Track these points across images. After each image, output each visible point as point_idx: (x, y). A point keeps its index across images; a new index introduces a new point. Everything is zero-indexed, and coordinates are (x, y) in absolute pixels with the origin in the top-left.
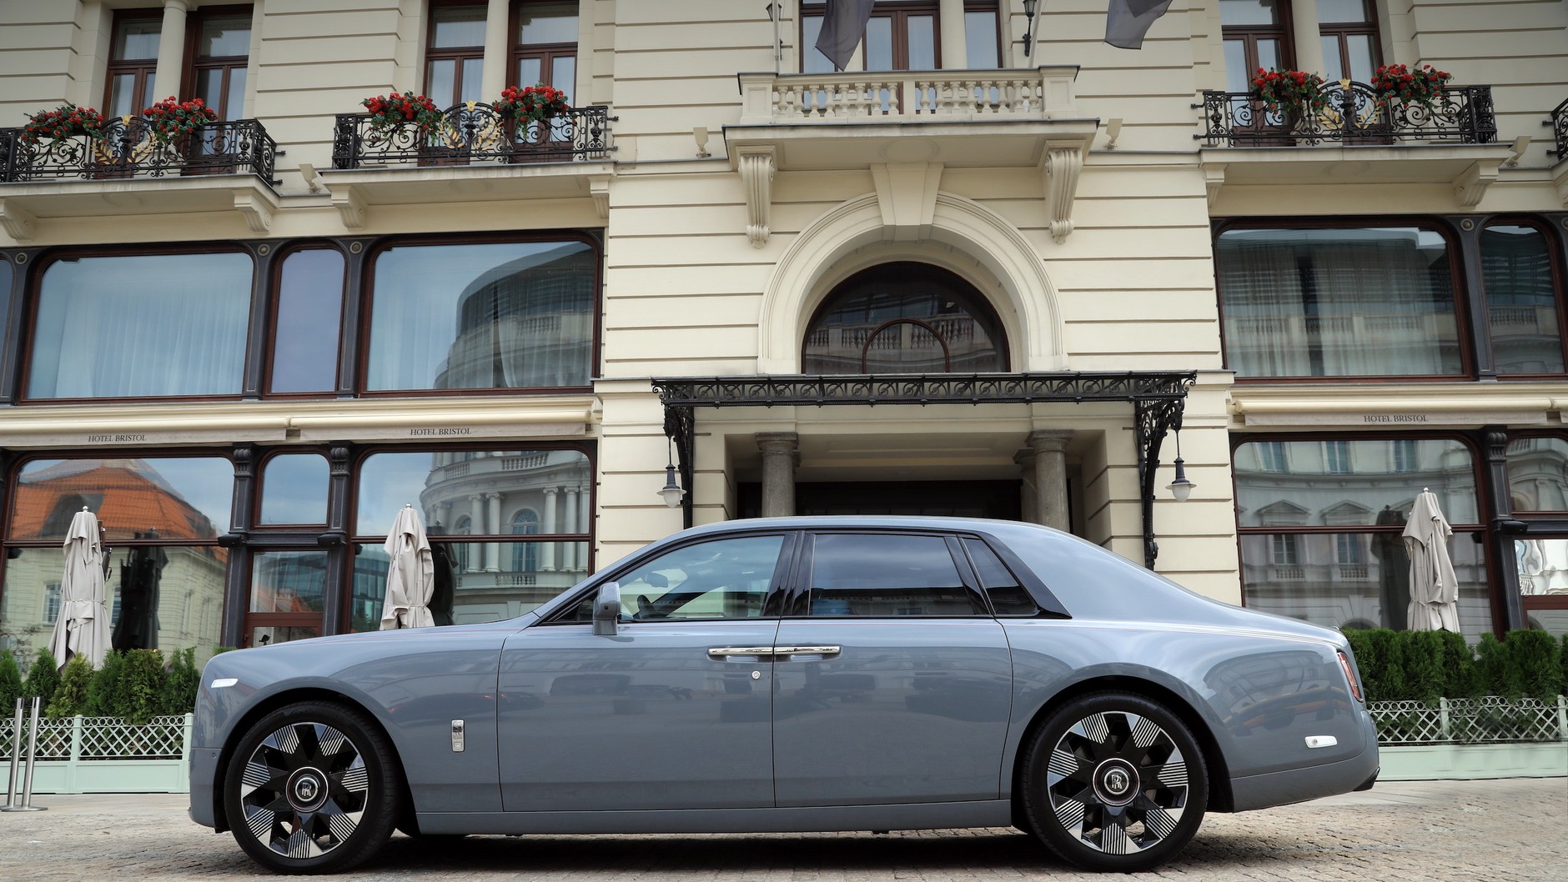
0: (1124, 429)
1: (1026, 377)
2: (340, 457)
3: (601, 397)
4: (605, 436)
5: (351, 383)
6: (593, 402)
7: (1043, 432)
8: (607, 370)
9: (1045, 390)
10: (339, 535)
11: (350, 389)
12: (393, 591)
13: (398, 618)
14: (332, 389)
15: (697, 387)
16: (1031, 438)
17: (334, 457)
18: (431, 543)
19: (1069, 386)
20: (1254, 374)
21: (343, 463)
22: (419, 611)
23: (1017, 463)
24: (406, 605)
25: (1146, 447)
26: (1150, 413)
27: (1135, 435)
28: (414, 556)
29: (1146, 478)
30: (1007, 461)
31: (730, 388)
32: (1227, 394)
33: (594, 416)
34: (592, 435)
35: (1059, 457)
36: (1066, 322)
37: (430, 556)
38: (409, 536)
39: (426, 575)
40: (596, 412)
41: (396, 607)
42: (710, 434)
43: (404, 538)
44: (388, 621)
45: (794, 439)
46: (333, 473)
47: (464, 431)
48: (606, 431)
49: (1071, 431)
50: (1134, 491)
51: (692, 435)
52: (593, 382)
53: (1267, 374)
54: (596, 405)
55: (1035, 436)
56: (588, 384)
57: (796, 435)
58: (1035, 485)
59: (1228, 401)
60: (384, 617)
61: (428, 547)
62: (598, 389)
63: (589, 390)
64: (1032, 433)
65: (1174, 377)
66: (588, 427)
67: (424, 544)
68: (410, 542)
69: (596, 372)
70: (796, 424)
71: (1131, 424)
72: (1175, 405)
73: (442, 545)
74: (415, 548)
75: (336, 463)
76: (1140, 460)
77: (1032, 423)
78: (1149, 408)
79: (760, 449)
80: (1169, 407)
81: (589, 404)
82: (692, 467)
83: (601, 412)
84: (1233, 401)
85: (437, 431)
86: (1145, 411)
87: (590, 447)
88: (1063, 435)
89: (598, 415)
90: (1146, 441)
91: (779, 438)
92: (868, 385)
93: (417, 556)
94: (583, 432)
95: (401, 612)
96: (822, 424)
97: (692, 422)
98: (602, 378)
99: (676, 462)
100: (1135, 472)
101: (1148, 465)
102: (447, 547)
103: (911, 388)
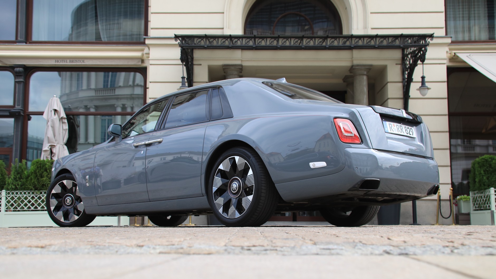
0: (396, 64)
1: (352, 37)
2: (19, 72)
3: (148, 46)
4: (151, 65)
5: (24, 36)
6: (144, 49)
7: (358, 65)
8: (152, 33)
9: (360, 43)
10: (20, 111)
11: (23, 39)
12: (48, 137)
13: (51, 149)
14: (13, 39)
15: (196, 39)
16: (352, 69)
17: (16, 72)
18: (66, 115)
19: (372, 41)
20: (460, 39)
21: (21, 76)
22: (61, 146)
23: (344, 82)
24: (55, 143)
25: (407, 72)
26: (409, 56)
27: (402, 67)
28: (58, 120)
29: (406, 88)
30: (340, 81)
31: (211, 40)
32: (447, 49)
33: (145, 56)
34: (144, 65)
35: (365, 78)
36: (371, 13)
37: (66, 121)
38: (55, 110)
39: (64, 130)
40: (146, 54)
41: (50, 144)
42: (201, 65)
43: (53, 112)
44: (46, 151)
45: (241, 67)
46: (17, 80)
47: (82, 61)
48: (151, 62)
49: (371, 66)
50: (400, 94)
51: (192, 65)
52: (145, 39)
53: (467, 39)
54: (146, 50)
55: (354, 67)
56: (142, 40)
57: (242, 66)
58: (353, 91)
59: (447, 52)
60: (44, 149)
61: (65, 116)
62: (147, 42)
63: (144, 43)
64: (352, 66)
65: (424, 37)
66: (143, 61)
67: (63, 114)
68: (56, 114)
69: (146, 33)
70: (242, 61)
71: (400, 62)
72: (423, 51)
73: (71, 117)
74: (59, 116)
75: (17, 76)
76: (404, 79)
77: (352, 61)
78: (409, 54)
79: (225, 73)
80: (419, 52)
81: (142, 50)
82: (192, 80)
83: (149, 54)
84: (449, 52)
85: (68, 61)
86: (407, 55)
87: (143, 71)
88: (367, 67)
89: (147, 56)
90: (407, 69)
91: (234, 67)
92: (277, 39)
93: (60, 120)
94: (140, 63)
95: (52, 147)
96: (254, 61)
97: (192, 59)
98: (149, 37)
99: (186, 75)
100: (401, 85)
101: (407, 82)
102: (73, 117)
103: (297, 41)
